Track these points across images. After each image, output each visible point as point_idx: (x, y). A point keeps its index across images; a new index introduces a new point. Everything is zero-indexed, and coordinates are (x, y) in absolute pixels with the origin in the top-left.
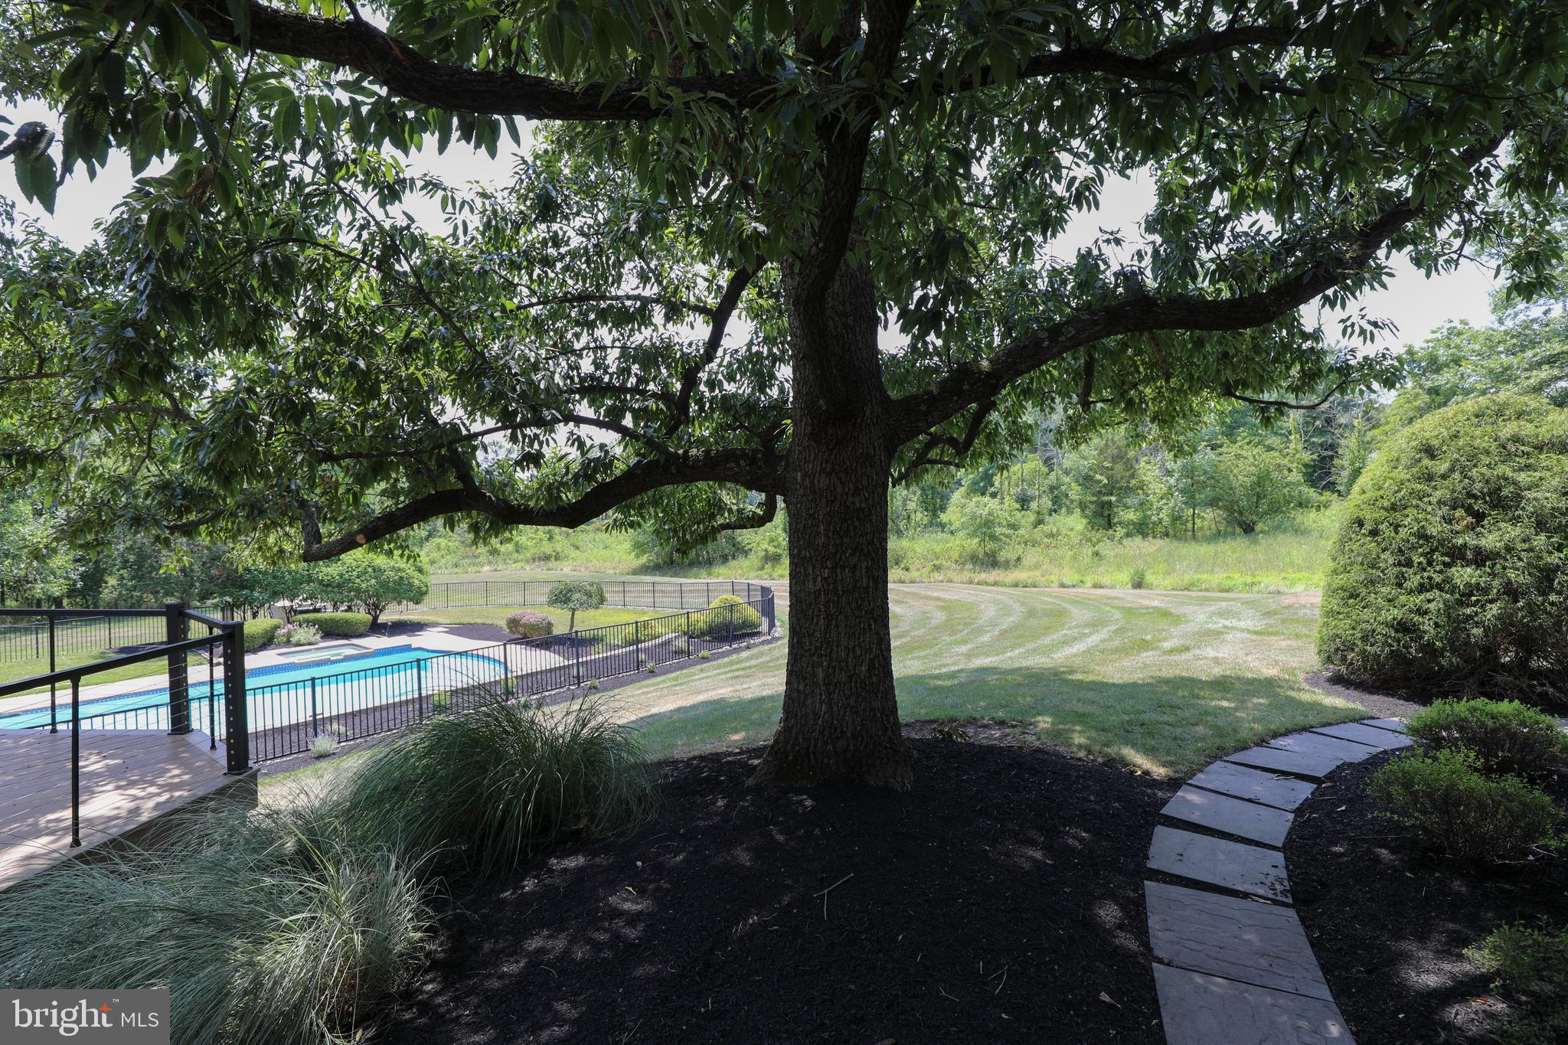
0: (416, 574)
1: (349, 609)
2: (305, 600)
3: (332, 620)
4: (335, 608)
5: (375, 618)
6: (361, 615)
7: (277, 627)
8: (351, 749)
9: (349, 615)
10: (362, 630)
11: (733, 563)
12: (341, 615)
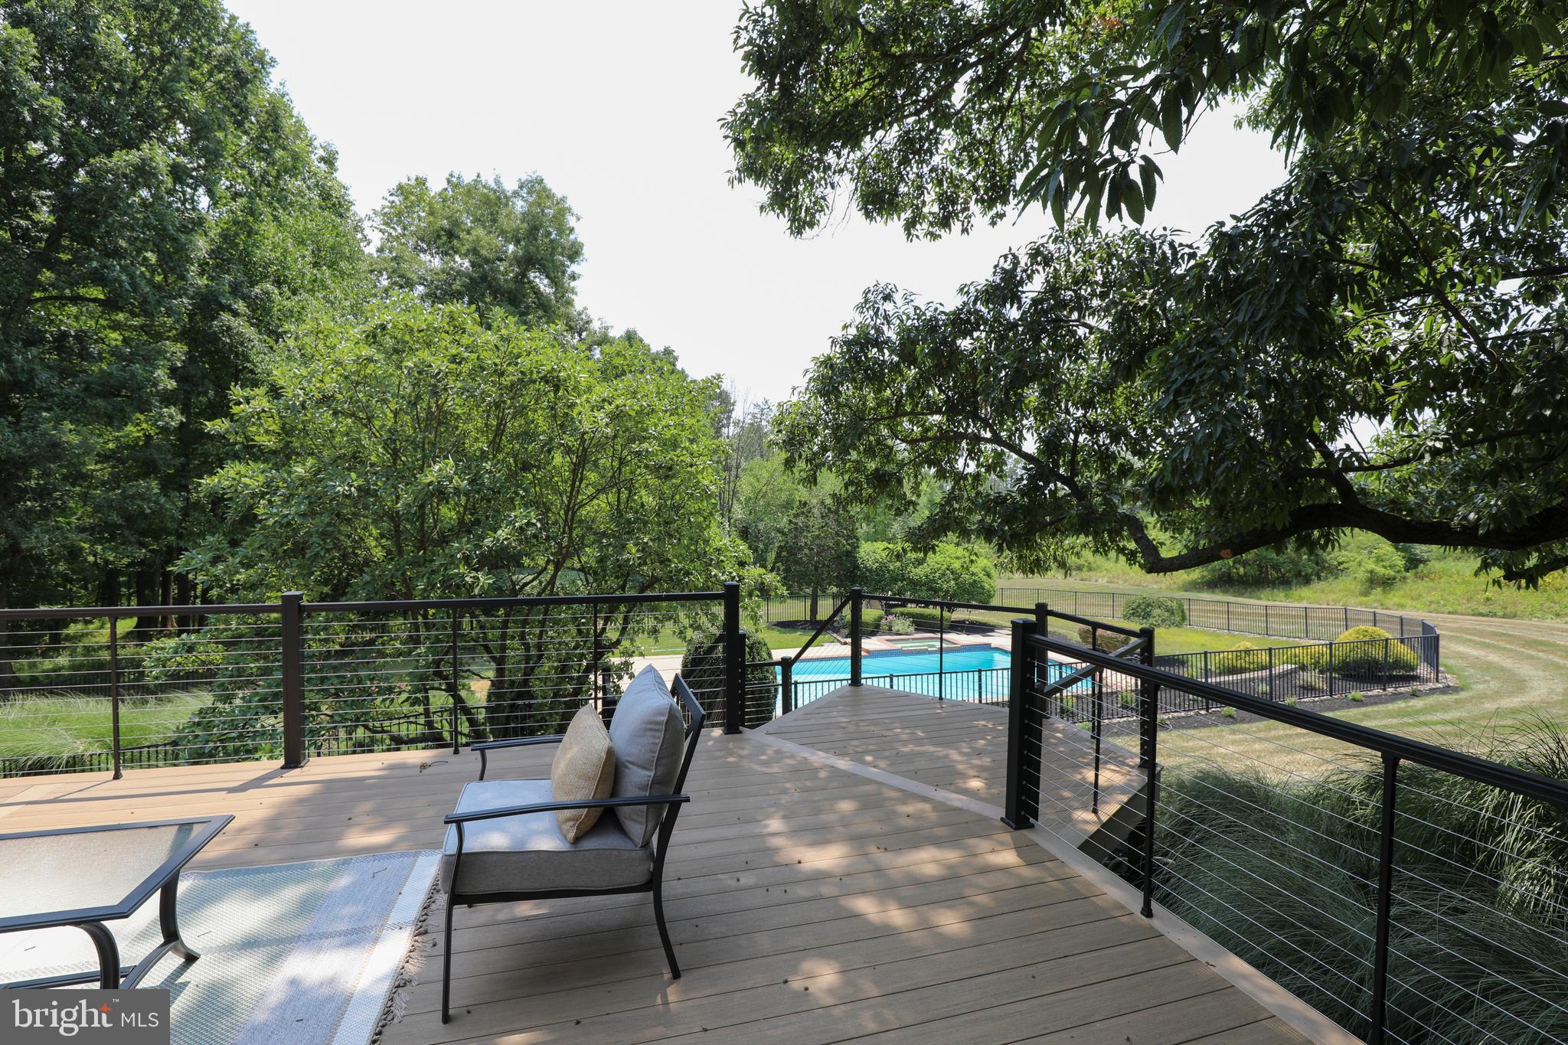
0: (985, 578)
7: (881, 618)
11: (1317, 585)
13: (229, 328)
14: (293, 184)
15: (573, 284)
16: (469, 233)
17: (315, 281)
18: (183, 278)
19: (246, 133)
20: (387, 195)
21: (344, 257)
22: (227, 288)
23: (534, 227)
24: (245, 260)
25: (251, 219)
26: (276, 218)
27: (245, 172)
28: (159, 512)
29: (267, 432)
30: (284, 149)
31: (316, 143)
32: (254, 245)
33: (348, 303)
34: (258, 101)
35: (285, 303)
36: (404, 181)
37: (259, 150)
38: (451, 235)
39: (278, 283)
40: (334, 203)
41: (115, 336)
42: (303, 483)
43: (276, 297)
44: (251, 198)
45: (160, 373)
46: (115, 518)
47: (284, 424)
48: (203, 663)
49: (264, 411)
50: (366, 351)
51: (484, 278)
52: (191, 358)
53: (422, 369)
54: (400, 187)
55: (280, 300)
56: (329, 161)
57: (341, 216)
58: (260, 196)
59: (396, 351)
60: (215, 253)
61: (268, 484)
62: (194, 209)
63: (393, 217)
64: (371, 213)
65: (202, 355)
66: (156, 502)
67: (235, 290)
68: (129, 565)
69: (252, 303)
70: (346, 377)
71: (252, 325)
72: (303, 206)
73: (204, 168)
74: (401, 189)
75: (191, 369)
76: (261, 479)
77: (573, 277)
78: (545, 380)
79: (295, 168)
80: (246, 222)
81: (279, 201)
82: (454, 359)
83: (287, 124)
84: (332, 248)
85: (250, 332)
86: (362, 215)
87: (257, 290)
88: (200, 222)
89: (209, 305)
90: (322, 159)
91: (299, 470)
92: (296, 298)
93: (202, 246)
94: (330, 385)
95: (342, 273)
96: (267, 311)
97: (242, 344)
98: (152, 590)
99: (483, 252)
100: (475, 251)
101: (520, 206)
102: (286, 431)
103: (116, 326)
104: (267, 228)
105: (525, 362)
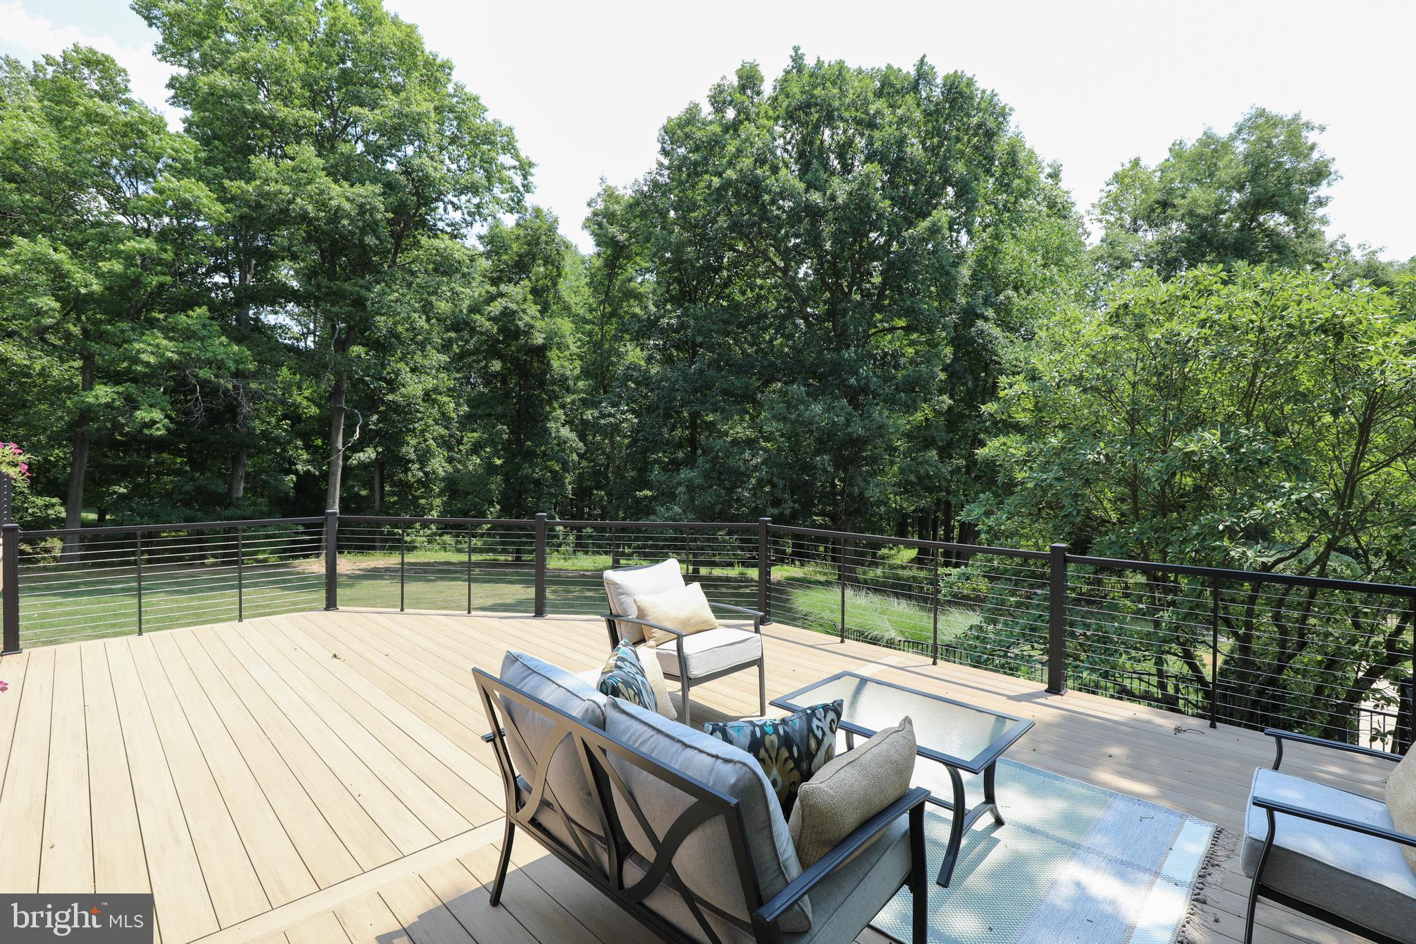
13: (982, 332)
14: (1026, 204)
15: (1320, 212)
16: (1183, 197)
17: (1045, 279)
18: (953, 301)
19: (992, 176)
20: (1104, 186)
21: (1067, 252)
22: (981, 301)
23: (1258, 166)
24: (993, 277)
25: (996, 242)
26: (1014, 236)
27: (992, 207)
28: (938, 475)
29: (1024, 410)
30: (1020, 177)
31: (1044, 165)
32: (999, 262)
33: (1073, 292)
34: (1001, 146)
35: (1022, 303)
36: (1119, 169)
37: (1004, 186)
38: (1165, 205)
39: (1016, 289)
40: (1058, 209)
41: (911, 350)
42: (1058, 452)
43: (1015, 300)
44: (996, 225)
45: (937, 369)
46: (913, 478)
47: (1037, 403)
48: (974, 589)
49: (1023, 393)
50: (1112, 331)
51: (1203, 237)
52: (956, 359)
53: (1171, 338)
54: (1116, 176)
55: (1019, 301)
56: (1055, 176)
57: (1065, 217)
58: (1002, 222)
59: (1139, 326)
60: (973, 277)
61: (1029, 454)
62: (958, 247)
63: (1112, 204)
64: (1090, 208)
65: (964, 355)
66: (936, 467)
67: (987, 302)
68: (914, 511)
69: (998, 309)
70: (1094, 357)
71: (998, 326)
72: (1035, 219)
73: (965, 214)
74: (1118, 178)
75: (957, 367)
76: (1024, 449)
77: (1320, 203)
78: (1323, 329)
79: (1028, 189)
80: (992, 246)
81: (1016, 222)
82: (1202, 324)
83: (1022, 156)
84: (1058, 248)
85: (996, 332)
86: (1082, 212)
87: (1001, 297)
88: (962, 256)
89: (970, 316)
90: (1050, 176)
91: (1054, 441)
92: (1030, 297)
93: (965, 273)
94: (1078, 366)
95: (1067, 267)
96: (1008, 312)
97: (991, 341)
98: (927, 531)
99: (1200, 211)
100: (1191, 213)
101: (1240, 148)
102: (1038, 408)
103: (912, 344)
104: (1009, 247)
105: (1292, 314)
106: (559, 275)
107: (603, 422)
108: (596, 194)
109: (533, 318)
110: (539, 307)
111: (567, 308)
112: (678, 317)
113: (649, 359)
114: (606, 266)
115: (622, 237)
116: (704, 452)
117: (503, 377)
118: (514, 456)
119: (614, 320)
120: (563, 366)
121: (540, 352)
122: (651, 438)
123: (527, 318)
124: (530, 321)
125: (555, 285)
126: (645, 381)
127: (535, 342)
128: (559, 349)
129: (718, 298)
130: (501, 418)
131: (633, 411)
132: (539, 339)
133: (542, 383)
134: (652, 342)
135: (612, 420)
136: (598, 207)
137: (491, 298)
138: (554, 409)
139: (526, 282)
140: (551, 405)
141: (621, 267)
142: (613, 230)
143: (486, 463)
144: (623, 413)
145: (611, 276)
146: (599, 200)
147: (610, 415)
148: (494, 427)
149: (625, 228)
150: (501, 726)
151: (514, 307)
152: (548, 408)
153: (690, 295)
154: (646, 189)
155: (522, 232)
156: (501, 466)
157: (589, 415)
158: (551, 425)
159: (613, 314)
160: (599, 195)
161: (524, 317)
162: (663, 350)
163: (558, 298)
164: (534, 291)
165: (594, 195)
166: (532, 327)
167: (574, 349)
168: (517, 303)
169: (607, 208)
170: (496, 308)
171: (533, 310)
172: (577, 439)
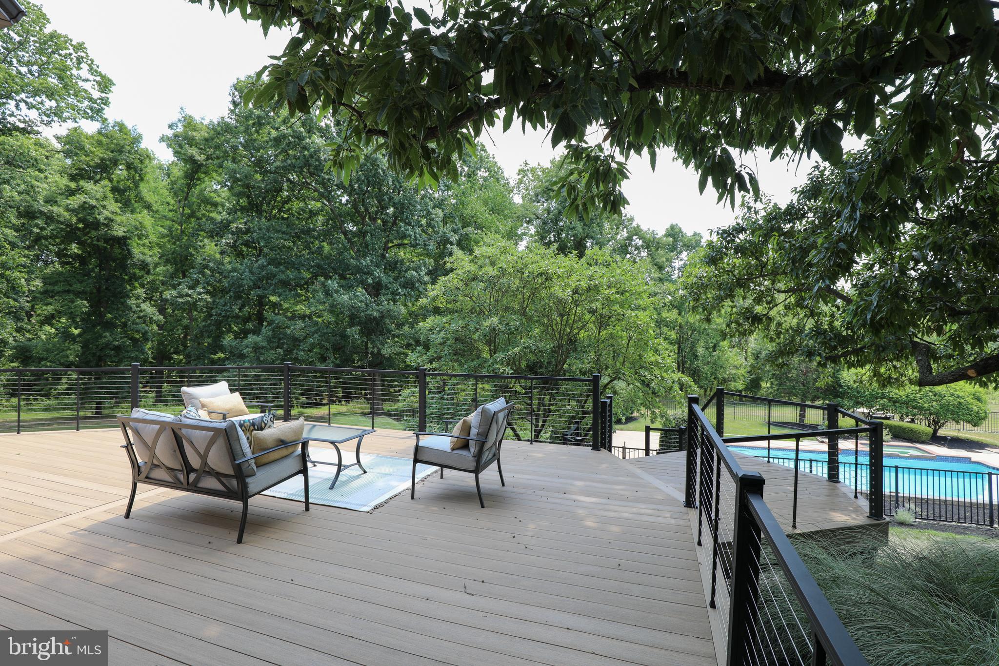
0: (975, 402)
1: (913, 421)
2: (878, 410)
3: (900, 428)
4: (901, 419)
5: (935, 431)
6: (922, 426)
8: (926, 527)
9: (912, 425)
10: (924, 438)
12: (906, 424)
106: (142, 179)
107: (181, 300)
108: (177, 120)
109: (113, 213)
110: (119, 205)
111: (148, 207)
112: (246, 223)
113: (222, 253)
114: (186, 177)
115: (200, 158)
116: (269, 324)
117: (82, 260)
118: (94, 326)
119: (193, 220)
120: (144, 254)
121: (122, 242)
122: (223, 313)
123: (106, 213)
124: (110, 215)
125: (137, 186)
126: (218, 269)
127: (115, 233)
128: (140, 238)
129: (280, 211)
130: (79, 294)
131: (208, 292)
132: (119, 232)
133: (123, 266)
134: (224, 241)
135: (189, 299)
136: (178, 130)
137: (71, 193)
138: (135, 288)
139: (106, 182)
140: (131, 285)
141: (199, 179)
142: (193, 151)
143: (63, 333)
144: (200, 294)
145: (189, 187)
146: (180, 125)
147: (188, 295)
148: (73, 302)
149: (202, 151)
150: (132, 442)
151: (93, 202)
152: (128, 288)
153: (257, 207)
154: (219, 129)
155: (104, 140)
156: (79, 335)
157: (168, 294)
158: (132, 302)
159: (192, 215)
160: (179, 120)
161: (104, 211)
162: (234, 246)
163: (140, 198)
164: (114, 190)
165: (174, 120)
166: (112, 221)
167: (153, 238)
168: (97, 199)
169: (186, 133)
170: (75, 201)
171: (114, 206)
172: (157, 313)
